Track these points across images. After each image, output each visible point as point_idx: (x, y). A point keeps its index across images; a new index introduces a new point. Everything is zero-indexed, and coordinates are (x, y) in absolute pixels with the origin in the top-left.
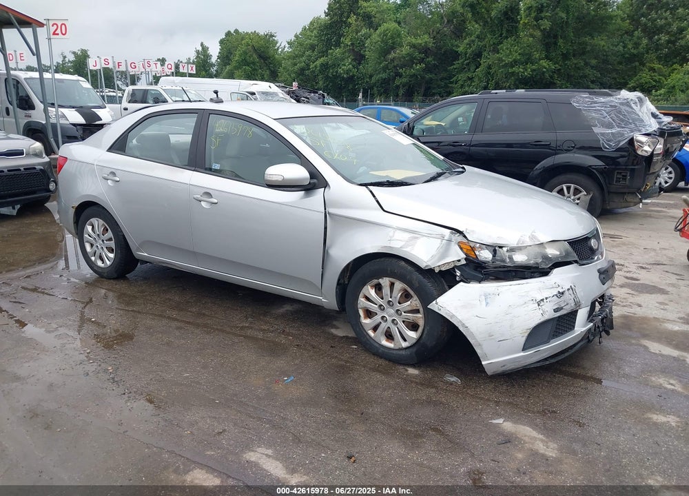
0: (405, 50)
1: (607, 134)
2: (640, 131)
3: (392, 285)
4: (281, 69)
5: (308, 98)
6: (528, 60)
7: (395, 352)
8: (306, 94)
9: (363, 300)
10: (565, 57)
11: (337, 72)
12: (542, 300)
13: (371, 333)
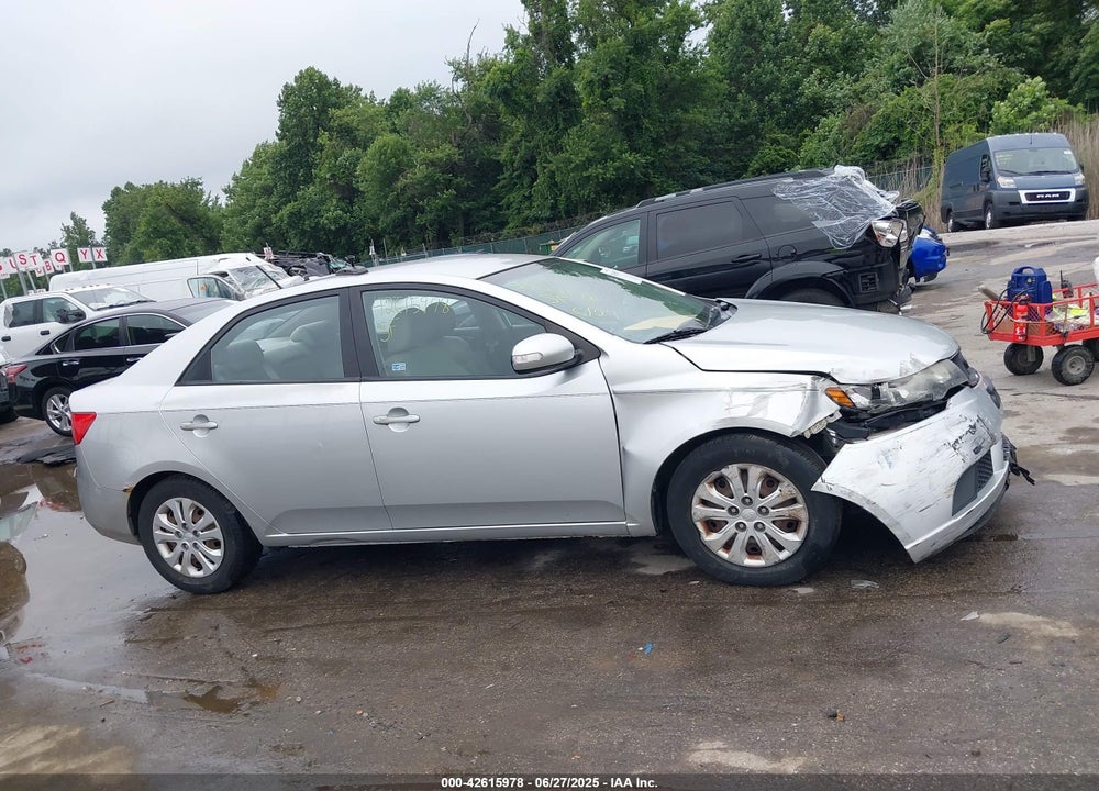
0: (420, 172)
1: (836, 227)
2: (876, 215)
3: (744, 473)
4: (224, 233)
5: (303, 267)
6: (606, 156)
7: (769, 571)
8: (298, 262)
9: (699, 507)
10: (657, 143)
11: (318, 223)
12: (957, 441)
13: (724, 554)
